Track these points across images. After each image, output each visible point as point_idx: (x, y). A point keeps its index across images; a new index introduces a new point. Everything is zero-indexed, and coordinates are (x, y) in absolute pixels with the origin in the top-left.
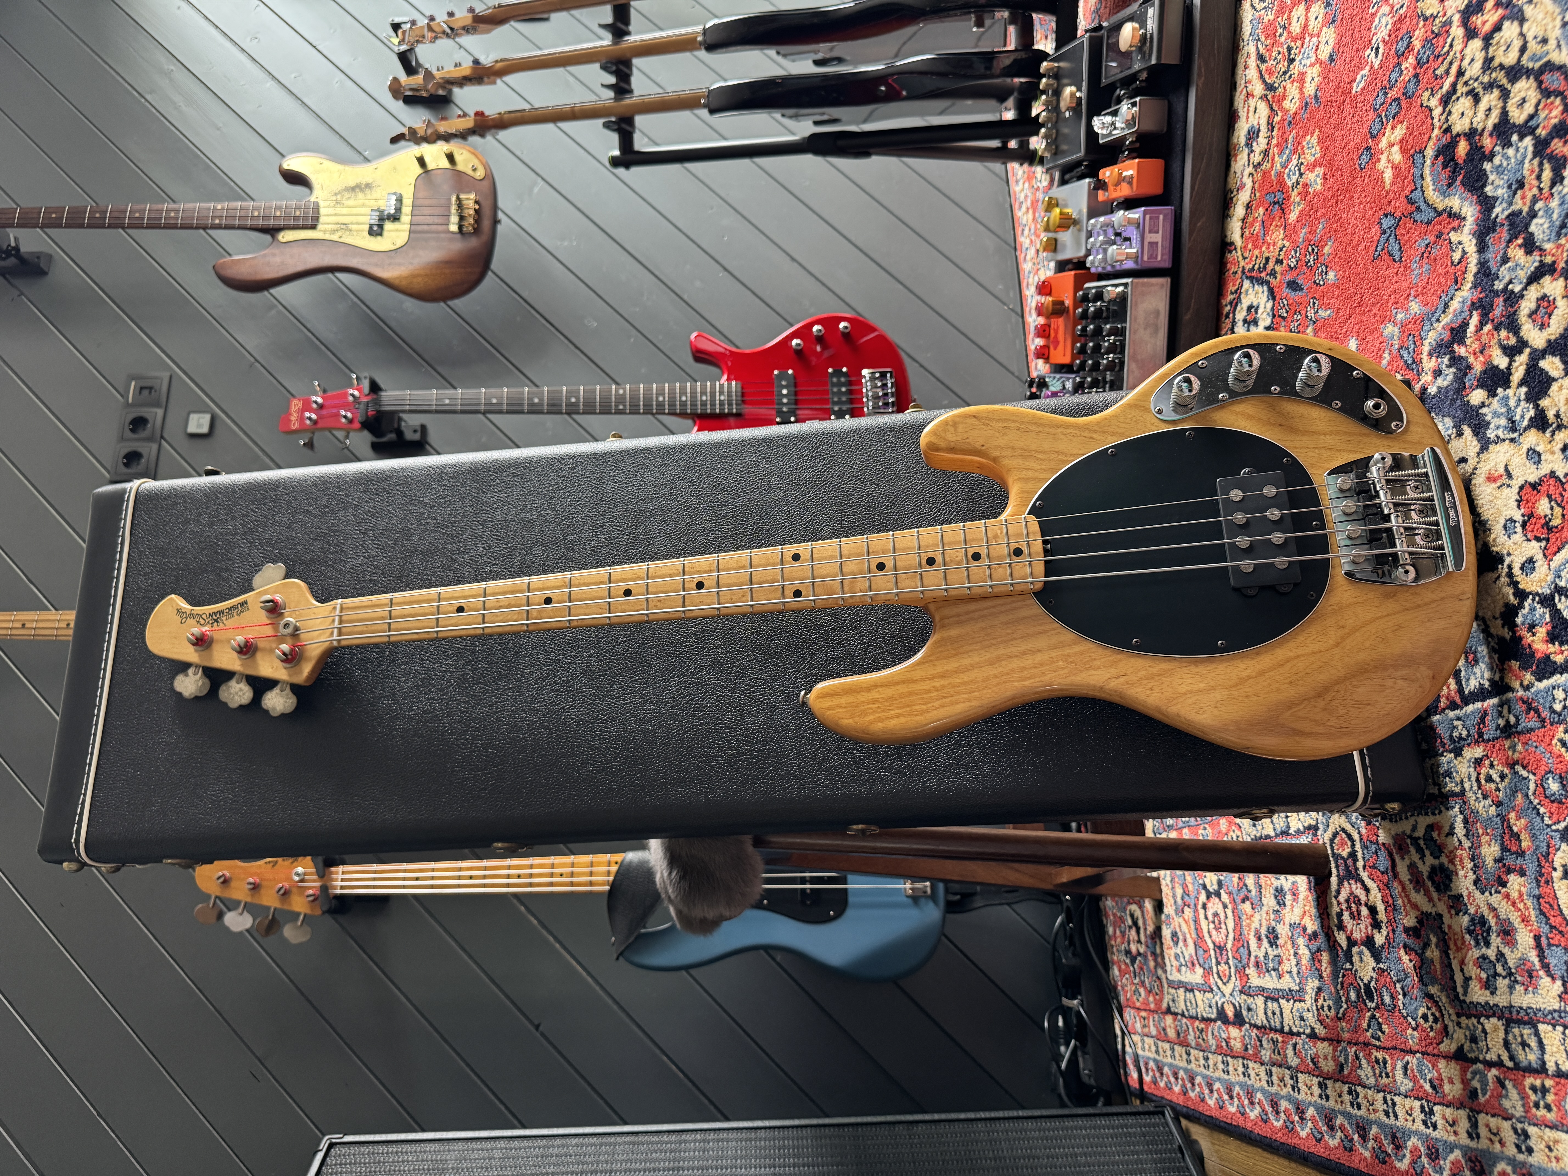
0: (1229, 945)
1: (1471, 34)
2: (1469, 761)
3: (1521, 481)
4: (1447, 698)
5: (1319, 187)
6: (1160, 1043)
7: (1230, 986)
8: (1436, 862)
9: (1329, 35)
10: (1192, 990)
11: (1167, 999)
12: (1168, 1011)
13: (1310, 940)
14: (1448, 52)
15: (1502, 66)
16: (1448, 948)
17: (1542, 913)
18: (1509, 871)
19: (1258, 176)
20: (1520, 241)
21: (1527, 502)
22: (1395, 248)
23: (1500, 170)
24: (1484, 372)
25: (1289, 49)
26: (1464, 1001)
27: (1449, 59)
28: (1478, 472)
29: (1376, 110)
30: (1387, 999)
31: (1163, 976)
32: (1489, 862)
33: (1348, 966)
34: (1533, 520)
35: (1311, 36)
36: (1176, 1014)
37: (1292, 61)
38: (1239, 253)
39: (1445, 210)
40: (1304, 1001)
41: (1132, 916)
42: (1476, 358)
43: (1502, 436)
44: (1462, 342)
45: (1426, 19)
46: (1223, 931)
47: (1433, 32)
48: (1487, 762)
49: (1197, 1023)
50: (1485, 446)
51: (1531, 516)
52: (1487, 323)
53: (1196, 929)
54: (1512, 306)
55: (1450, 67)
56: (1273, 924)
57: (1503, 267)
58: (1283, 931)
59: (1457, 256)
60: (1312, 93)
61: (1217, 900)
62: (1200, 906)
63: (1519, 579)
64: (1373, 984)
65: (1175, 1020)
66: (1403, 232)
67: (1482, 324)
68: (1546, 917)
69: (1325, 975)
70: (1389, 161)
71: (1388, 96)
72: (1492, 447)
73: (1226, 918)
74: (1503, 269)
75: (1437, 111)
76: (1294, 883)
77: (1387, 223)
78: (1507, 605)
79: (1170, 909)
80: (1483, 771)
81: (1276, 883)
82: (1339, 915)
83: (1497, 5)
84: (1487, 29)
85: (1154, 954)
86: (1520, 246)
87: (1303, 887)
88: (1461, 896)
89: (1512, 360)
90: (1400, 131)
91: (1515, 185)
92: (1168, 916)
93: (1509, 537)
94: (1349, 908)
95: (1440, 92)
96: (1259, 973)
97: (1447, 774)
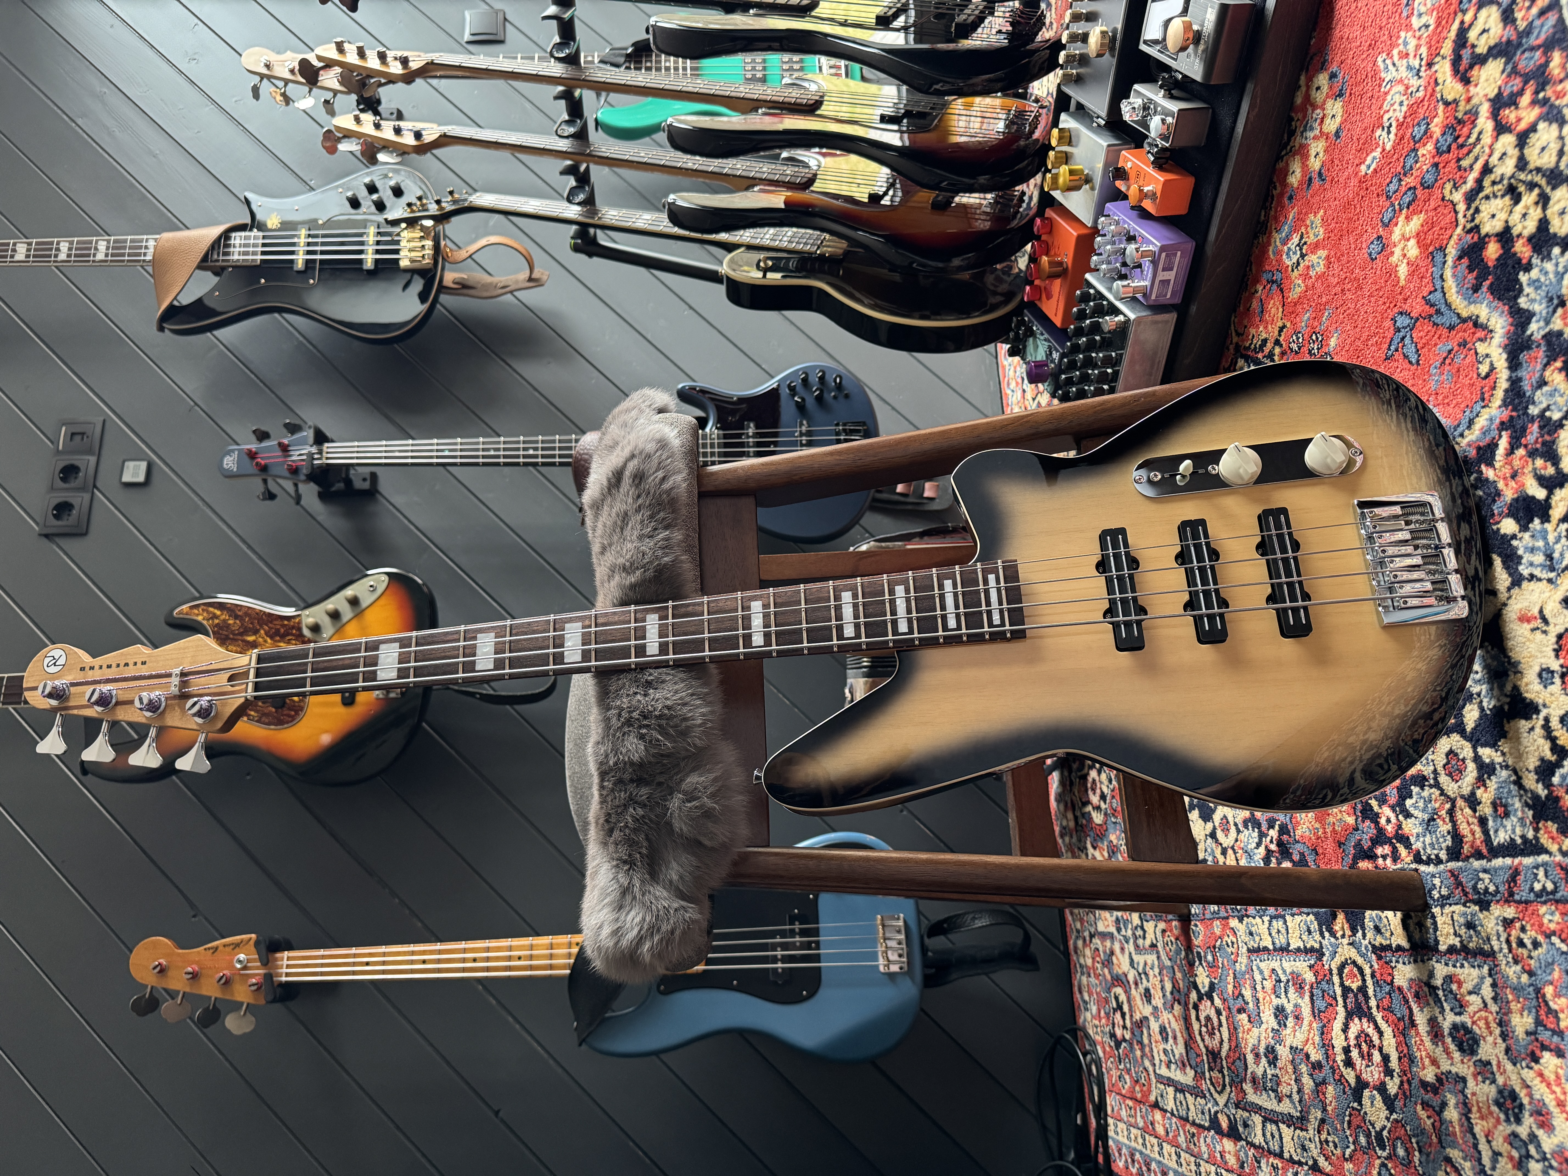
0: (1224, 1054)
1: (1501, 128)
2: (1497, 919)
3: (1559, 628)
4: (1472, 847)
5: (1322, 271)
6: (1147, 1136)
8: (1459, 1020)
9: (1335, 108)
10: (1182, 1091)
12: (1156, 1105)
14: (1475, 144)
16: (1470, 1112)
18: (1544, 1047)
20: (1559, 364)
22: (1410, 350)
23: (1536, 284)
24: (1516, 500)
27: (1475, 152)
28: (1508, 608)
29: (1387, 196)
30: (1401, 1152)
31: (1151, 1069)
35: (1315, 107)
36: (1165, 1111)
39: (1470, 318)
41: (1117, 998)
42: (1507, 485)
43: (1537, 574)
44: (1490, 464)
45: (1447, 104)
47: (1455, 118)
48: (1518, 925)
49: (1188, 1127)
50: (1517, 581)
52: (1519, 447)
53: (1187, 1028)
54: (1549, 433)
55: (1475, 162)
56: (1273, 1042)
57: (1539, 390)
58: (1283, 1052)
59: (1484, 369)
60: (1317, 168)
61: (1209, 1003)
62: (1191, 1006)
63: (1557, 735)
64: (1385, 1133)
65: (1164, 1117)
66: (1421, 334)
67: (1513, 447)
69: (1329, 1108)
70: (1404, 255)
71: (1403, 183)
72: (1525, 584)
73: (1220, 1025)
74: (1538, 393)
75: (1461, 207)
76: (1296, 1006)
77: (1402, 321)
78: (1542, 759)
79: (1158, 1001)
80: (1513, 932)
81: (1276, 1002)
82: (1347, 1050)
83: (1534, 103)
84: (1523, 126)
85: (1141, 1043)
86: (1560, 370)
87: (1306, 1011)
88: (1489, 1063)
89: (1550, 493)
90: (1416, 223)
91: (1556, 302)
92: (1156, 1008)
93: (1545, 687)
94: (1358, 1046)
95: (1464, 187)
96: (1256, 1089)
97: (1470, 926)
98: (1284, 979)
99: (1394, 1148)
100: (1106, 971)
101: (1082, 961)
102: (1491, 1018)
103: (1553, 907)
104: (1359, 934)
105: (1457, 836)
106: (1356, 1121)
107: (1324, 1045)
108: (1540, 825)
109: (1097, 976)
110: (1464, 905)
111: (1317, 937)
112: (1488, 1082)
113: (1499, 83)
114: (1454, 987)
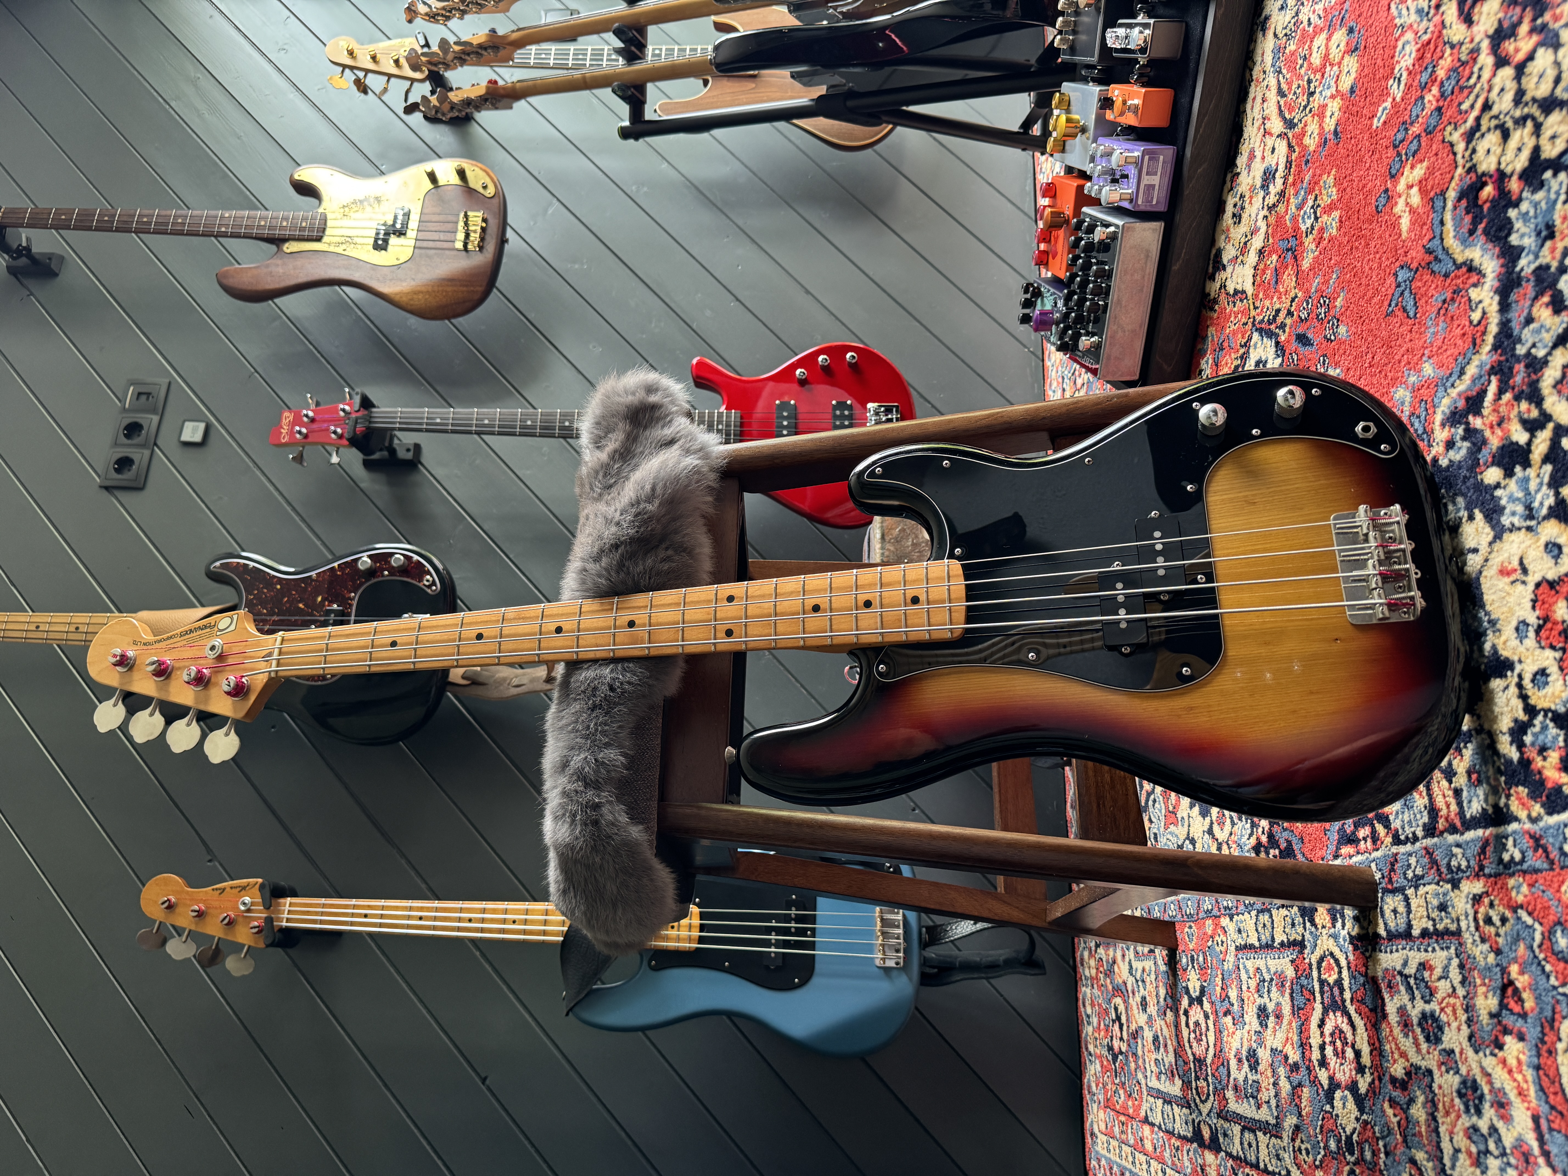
0: (1209, 1061)
1: (1501, 62)
2: (1467, 896)
3: (1537, 578)
4: (1447, 819)
5: (1334, 232)
6: (1137, 1154)
7: (1209, 1105)
8: (1428, 1008)
9: (1351, 64)
10: (1170, 1103)
11: (1145, 1107)
12: (1146, 1121)
13: (1292, 1071)
14: (1475, 84)
15: (1534, 100)
16: (1437, 1109)
17: (1542, 1089)
18: (1506, 1031)
19: (1272, 220)
20: (1546, 299)
21: (1543, 603)
22: (1409, 303)
23: (1526, 218)
24: (1502, 448)
25: (1309, 81)
27: (1476, 91)
28: (1489, 563)
29: (1395, 147)
30: (1368, 1155)
31: (1143, 1082)
32: (1484, 1018)
33: (1328, 1108)
34: (1549, 625)
35: (1332, 65)
36: (1154, 1125)
37: (1312, 94)
38: (1251, 302)
39: (1465, 263)
40: (1281, 1138)
41: (1116, 1009)
42: (1493, 433)
43: (1517, 524)
44: (1478, 412)
45: (1453, 47)
46: (1204, 1043)
47: (1459, 60)
48: (1486, 901)
49: (1173, 1141)
50: (1499, 533)
51: (1546, 619)
52: (1506, 391)
53: (1177, 1035)
54: (1534, 372)
55: (1475, 101)
56: (1254, 1045)
57: (1526, 329)
58: (1264, 1055)
59: (1476, 316)
60: (1332, 128)
61: (1198, 1008)
62: (1181, 1012)
63: (1530, 693)
64: (1355, 1136)
65: (1152, 1132)
66: (1419, 284)
67: (1501, 392)
68: (1545, 1093)
69: (1304, 1113)
70: (1407, 204)
71: (1410, 132)
72: (1506, 536)
73: (1208, 1029)
74: (1526, 331)
75: (1460, 147)
76: (1278, 1004)
77: (1403, 275)
78: (1516, 721)
79: (1152, 1009)
80: (1482, 910)
81: (1259, 1001)
82: (1322, 1048)
83: (1532, 31)
84: (1520, 56)
85: (1135, 1055)
86: (1547, 305)
87: (1286, 1010)
88: (1453, 1051)
89: (1533, 436)
90: (1419, 171)
91: (1544, 234)
92: (1150, 1016)
93: (1521, 642)
94: (1333, 1043)
95: (1463, 127)
96: (1238, 1098)
97: (1443, 907)
98: (1267, 978)
99: (1362, 1151)
100: (1108, 981)
101: (1087, 973)
102: (1458, 1004)
103: (1521, 879)
104: (1339, 925)
105: (1433, 811)
106: (1329, 1124)
107: (1302, 1045)
108: (1512, 791)
109: (1100, 987)
110: (1438, 884)
111: (1300, 930)
112: (1452, 1072)
113: (1501, 15)
114: (1426, 974)
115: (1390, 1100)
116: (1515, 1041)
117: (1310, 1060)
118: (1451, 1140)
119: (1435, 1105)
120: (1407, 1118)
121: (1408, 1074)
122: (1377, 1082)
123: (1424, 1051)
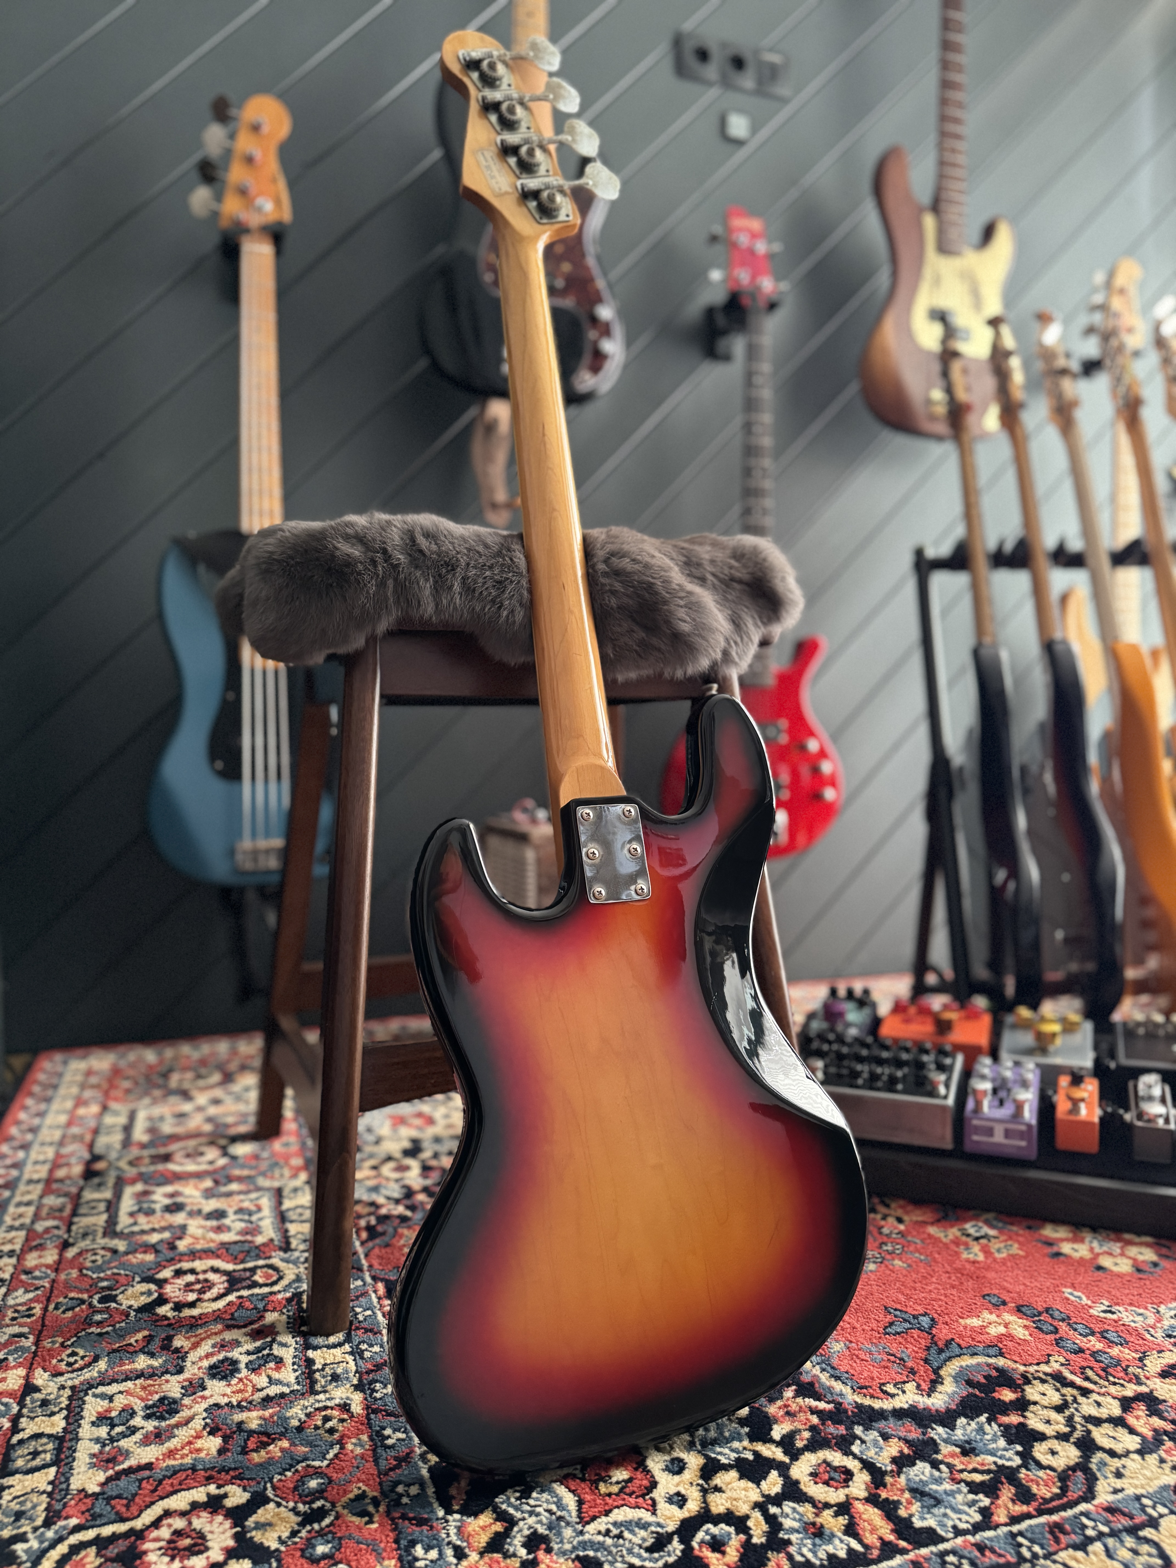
0: (170, 1166)
1: (1126, 1404)
5: (964, 1256)
7: (127, 1167)
9: (1125, 1266)
11: (118, 1106)
12: (105, 1108)
13: (168, 1244)
17: (176, 1471)
18: (226, 1438)
20: (906, 1451)
22: (898, 1328)
23: (980, 1430)
24: (766, 1416)
26: (86, 1394)
30: (98, 1317)
31: (143, 1103)
32: (237, 1418)
35: (1123, 1248)
39: (940, 1376)
40: (104, 1237)
42: (780, 1408)
44: (798, 1394)
46: (185, 1161)
48: (346, 1416)
49: (89, 1135)
54: (836, 1444)
56: (188, 1208)
59: (890, 1389)
60: (1064, 1251)
62: (211, 1139)
64: (114, 1304)
65: (95, 1115)
66: (916, 1337)
68: (172, 1476)
70: (990, 1323)
71: (1061, 1323)
74: (876, 1433)
75: (1045, 1368)
77: (925, 1321)
80: (336, 1413)
83: (1156, 1431)
84: (1131, 1421)
86: (901, 1452)
87: (225, 1237)
88: (204, 1390)
89: (778, 1444)
90: (1021, 1333)
91: (967, 1446)
94: (198, 1281)
95: (1065, 1372)
96: (138, 1194)
97: (335, 1378)
102: (247, 1394)
103: (367, 1447)
106: (122, 1279)
107: (194, 1252)
110: (357, 1372)
112: (183, 1391)
114: (272, 1365)
115: (150, 1336)
116: (218, 1447)
117: (180, 1261)
118: (120, 1392)
119: (151, 1376)
120: (136, 1352)
121: (177, 1350)
122: (166, 1322)
123: (200, 1364)
